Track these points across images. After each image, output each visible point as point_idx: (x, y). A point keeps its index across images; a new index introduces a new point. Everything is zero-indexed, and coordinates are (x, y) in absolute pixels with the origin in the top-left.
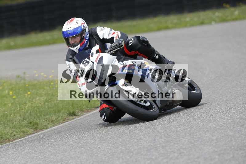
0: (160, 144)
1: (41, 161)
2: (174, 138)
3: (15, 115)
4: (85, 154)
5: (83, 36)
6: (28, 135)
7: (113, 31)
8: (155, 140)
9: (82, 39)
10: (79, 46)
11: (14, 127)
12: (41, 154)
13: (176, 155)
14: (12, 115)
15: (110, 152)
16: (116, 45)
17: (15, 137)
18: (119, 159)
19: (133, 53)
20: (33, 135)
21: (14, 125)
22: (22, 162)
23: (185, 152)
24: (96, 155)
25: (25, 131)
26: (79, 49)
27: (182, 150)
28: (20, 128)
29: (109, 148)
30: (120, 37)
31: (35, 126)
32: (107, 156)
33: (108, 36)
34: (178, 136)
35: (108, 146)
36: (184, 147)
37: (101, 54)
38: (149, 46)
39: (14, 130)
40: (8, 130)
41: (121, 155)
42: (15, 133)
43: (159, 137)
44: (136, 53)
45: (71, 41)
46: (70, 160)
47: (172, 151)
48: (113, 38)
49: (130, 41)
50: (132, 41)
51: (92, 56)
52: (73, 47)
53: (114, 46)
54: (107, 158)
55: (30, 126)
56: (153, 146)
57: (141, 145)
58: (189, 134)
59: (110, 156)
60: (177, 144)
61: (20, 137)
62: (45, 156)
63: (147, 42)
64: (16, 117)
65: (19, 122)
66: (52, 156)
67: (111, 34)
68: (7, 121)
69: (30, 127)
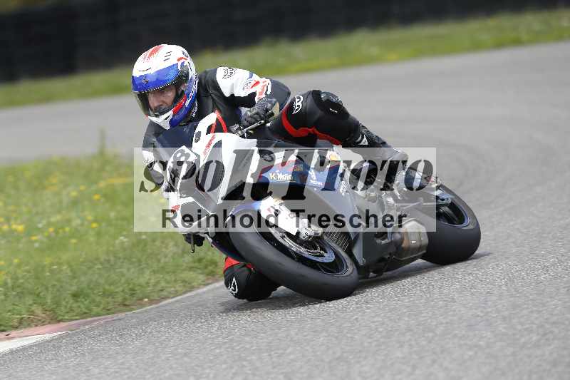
0: (498, 311)
1: (222, 350)
2: (531, 297)
3: (163, 242)
4: (324, 334)
5: (183, 91)
6: (192, 288)
7: (256, 77)
8: (486, 302)
9: (179, 97)
10: (170, 113)
11: (162, 269)
12: (222, 333)
13: (535, 338)
14: (158, 243)
15: (381, 330)
16: (257, 113)
17: (165, 293)
18: (401, 346)
19: (302, 132)
20: (205, 289)
21: (161, 265)
22: (180, 351)
23: (556, 331)
24: (349, 335)
25: (187, 280)
26: (171, 120)
27: (547, 326)
28: (174, 272)
29: (380, 319)
30: (269, 93)
31: (210, 268)
32: (376, 339)
33: (244, 89)
34: (541, 294)
35: (377, 316)
36: (555, 319)
37: (219, 136)
38: (343, 114)
39: (161, 276)
40: (148, 278)
41: (408, 336)
42: (163, 284)
43: (495, 295)
44: (312, 133)
45: (153, 102)
46: (289, 346)
47: (526, 329)
48: (253, 95)
49: (297, 104)
50: (300, 104)
51: (197, 141)
52: (157, 116)
53: (251, 117)
54: (374, 344)
55: (199, 267)
56: (481, 317)
57: (453, 315)
58: (566, 289)
59: (382, 340)
60: (539, 312)
61: (176, 294)
62: (231, 337)
63: (338, 106)
64: (166, 248)
65: (174, 259)
66: (247, 339)
67: (250, 85)
68: (144, 257)
69: (200, 271)
